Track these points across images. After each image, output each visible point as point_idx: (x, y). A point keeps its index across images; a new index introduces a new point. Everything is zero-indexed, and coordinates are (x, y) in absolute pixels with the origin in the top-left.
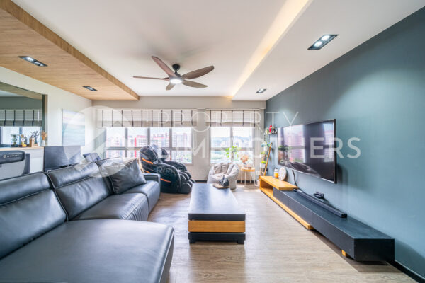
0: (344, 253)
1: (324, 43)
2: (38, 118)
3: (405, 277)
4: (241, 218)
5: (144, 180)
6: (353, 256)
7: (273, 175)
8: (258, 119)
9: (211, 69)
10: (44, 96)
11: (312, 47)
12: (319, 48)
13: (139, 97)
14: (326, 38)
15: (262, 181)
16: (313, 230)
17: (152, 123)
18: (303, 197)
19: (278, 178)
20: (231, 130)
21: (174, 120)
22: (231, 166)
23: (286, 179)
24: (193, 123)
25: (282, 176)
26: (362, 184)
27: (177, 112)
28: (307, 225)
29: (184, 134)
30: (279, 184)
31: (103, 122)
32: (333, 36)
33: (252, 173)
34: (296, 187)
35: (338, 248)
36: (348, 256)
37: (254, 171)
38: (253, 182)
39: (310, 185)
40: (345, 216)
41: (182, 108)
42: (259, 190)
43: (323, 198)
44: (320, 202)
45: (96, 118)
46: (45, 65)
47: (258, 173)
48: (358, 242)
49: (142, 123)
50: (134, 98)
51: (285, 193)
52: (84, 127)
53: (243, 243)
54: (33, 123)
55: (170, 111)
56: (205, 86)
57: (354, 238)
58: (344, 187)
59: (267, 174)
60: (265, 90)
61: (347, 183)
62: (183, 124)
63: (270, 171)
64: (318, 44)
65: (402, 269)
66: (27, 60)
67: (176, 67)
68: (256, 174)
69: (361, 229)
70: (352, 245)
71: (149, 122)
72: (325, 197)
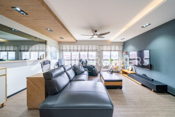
0: (153, 90)
1: (147, 26)
2: (44, 49)
3: (170, 95)
4: (121, 81)
5: (84, 70)
6: (155, 90)
7: (126, 69)
8: (120, 49)
9: (109, 32)
10: (46, 41)
11: (143, 27)
12: (145, 27)
13: (76, 41)
14: (147, 25)
15: (123, 71)
16: (143, 85)
17: (81, 50)
18: (139, 75)
19: (128, 70)
20: (111, 53)
21: (89, 49)
22: (109, 66)
23: (132, 70)
24: (96, 51)
25: (130, 69)
26: (158, 70)
27: (90, 46)
28: (140, 84)
29: (84, 54)
30: (129, 72)
31: (62, 50)
32: (149, 24)
33: (118, 69)
34: (135, 72)
35: (151, 89)
36: (154, 91)
37: (119, 68)
38: (119, 72)
39: (140, 72)
40: (153, 80)
41: (92, 45)
42: (121, 75)
43: (145, 75)
44: (145, 76)
45: (60, 49)
46: (52, 31)
47: (121, 69)
48: (157, 86)
49: (77, 51)
50: (75, 41)
51: (132, 75)
52: (56, 52)
53: (121, 89)
54: (43, 51)
55: (88, 46)
56: (104, 37)
57: (156, 85)
58: (152, 71)
59: (124, 69)
60: (124, 39)
61: (153, 70)
62: (92, 51)
63: (125, 68)
64: (145, 26)
65: (169, 94)
66: (48, 30)
67: (96, 31)
68: (120, 69)
69: (158, 83)
70: (155, 87)
71: (80, 50)
72: (146, 75)
